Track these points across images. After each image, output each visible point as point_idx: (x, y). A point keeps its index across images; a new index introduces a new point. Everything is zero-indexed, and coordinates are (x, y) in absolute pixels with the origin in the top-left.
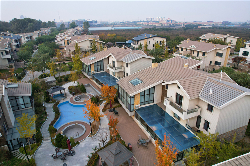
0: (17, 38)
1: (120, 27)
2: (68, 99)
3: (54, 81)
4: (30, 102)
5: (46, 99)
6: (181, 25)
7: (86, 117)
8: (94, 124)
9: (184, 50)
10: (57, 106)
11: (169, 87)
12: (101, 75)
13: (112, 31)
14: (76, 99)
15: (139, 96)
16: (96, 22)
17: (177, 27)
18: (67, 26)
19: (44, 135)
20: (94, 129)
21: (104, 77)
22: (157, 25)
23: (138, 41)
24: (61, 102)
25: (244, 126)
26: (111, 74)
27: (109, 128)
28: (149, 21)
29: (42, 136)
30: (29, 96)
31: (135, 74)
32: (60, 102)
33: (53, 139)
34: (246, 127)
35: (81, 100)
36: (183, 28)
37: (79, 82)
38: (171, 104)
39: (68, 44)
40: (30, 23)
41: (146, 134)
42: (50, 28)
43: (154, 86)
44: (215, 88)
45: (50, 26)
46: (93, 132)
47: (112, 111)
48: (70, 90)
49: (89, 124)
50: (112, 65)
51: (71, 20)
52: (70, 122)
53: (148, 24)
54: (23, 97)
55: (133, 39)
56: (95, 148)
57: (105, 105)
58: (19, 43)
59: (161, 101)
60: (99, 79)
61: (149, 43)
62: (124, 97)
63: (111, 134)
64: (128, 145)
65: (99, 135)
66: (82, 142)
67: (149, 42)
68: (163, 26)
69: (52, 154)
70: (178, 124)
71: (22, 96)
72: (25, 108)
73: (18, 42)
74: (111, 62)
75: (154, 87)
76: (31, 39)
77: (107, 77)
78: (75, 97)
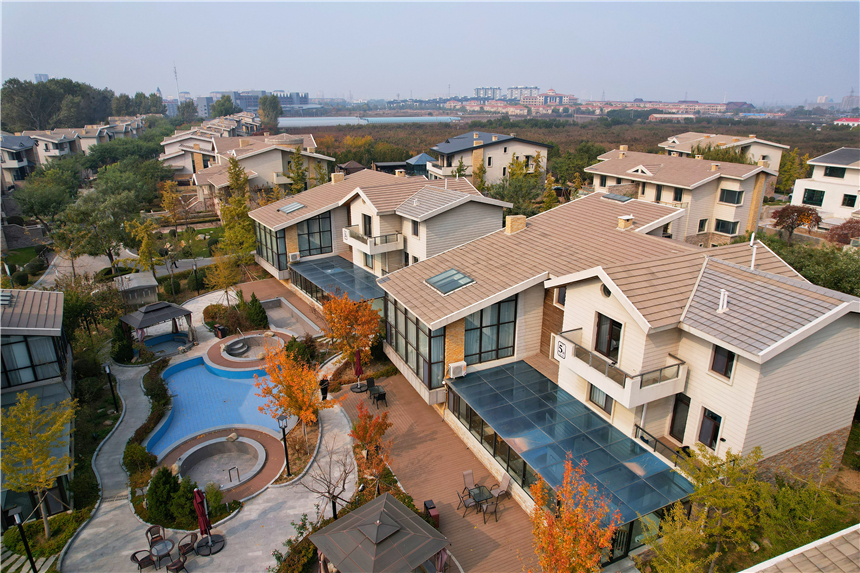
0: (22, 145)
1: (388, 115)
2: (201, 351)
3: (152, 288)
4: (53, 357)
5: (116, 349)
6: (593, 112)
7: (268, 412)
8: (298, 434)
9: (610, 183)
10: (158, 373)
11: (570, 294)
12: (323, 268)
13: (360, 127)
14: (230, 350)
15: (461, 330)
16: (305, 99)
17: (579, 119)
18: (202, 113)
19: (106, 481)
20: (296, 454)
21: (333, 275)
22: (512, 111)
23: (450, 157)
24: (175, 360)
25: (839, 431)
26: (358, 261)
27: (354, 448)
28: (485, 99)
29: (98, 485)
30: (53, 337)
31: (444, 256)
32: (171, 362)
33: (139, 493)
34: (847, 434)
35: (249, 353)
36: (602, 120)
37: (241, 291)
38: (580, 353)
39: (206, 166)
40: (70, 97)
41: (488, 467)
42: (144, 116)
43: (517, 295)
44: (734, 290)
45: (141, 109)
46: (295, 464)
47: (363, 389)
48: (210, 320)
49: (279, 436)
50: (361, 231)
51: (218, 93)
52: (207, 430)
53: (482, 108)
54: (29, 339)
55: (435, 148)
56: (300, 523)
57: (338, 369)
58: (29, 161)
59: (538, 351)
60: (313, 279)
61: (489, 164)
62: (406, 338)
63: (359, 471)
64: (426, 508)
65: (315, 472)
66: (249, 502)
67: (490, 158)
68: (534, 114)
69: (132, 552)
70: (604, 428)
71: (26, 337)
72: (37, 380)
73: (25, 160)
74: (357, 220)
75: (515, 299)
76: (71, 149)
77: (343, 273)
78: (229, 343)
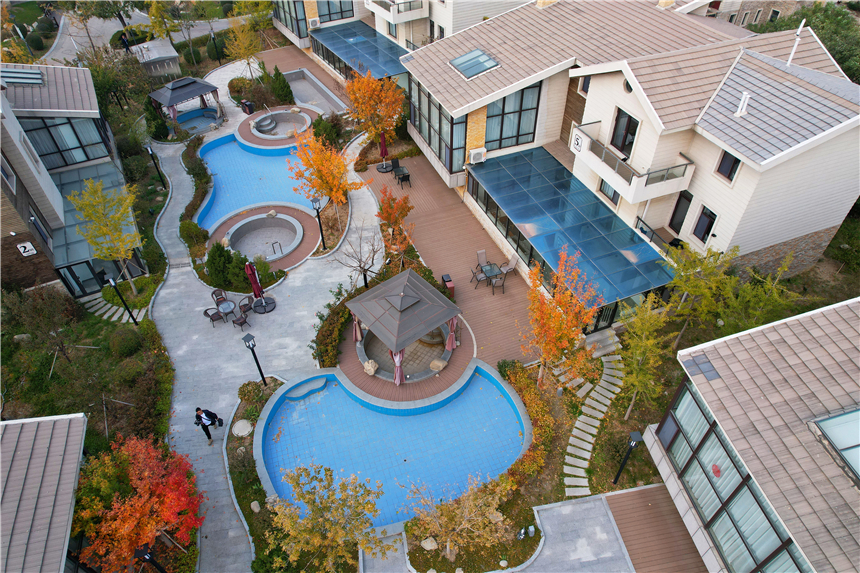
2: (232, 128)
3: (173, 59)
4: (99, 139)
5: (153, 129)
7: (302, 192)
8: (330, 212)
10: (195, 151)
11: (593, 84)
12: (345, 36)
14: (259, 127)
15: (483, 117)
19: (169, 251)
20: (330, 230)
21: (356, 44)
24: (210, 138)
25: (827, 230)
26: (381, 29)
27: (381, 226)
29: (164, 254)
30: (93, 119)
31: (470, 33)
32: (205, 140)
33: (198, 262)
34: (835, 232)
35: (277, 130)
37: (263, 63)
38: (596, 147)
41: (501, 246)
43: (541, 82)
44: (759, 91)
46: (329, 239)
47: (388, 169)
48: (236, 95)
49: (314, 214)
52: (248, 207)
54: (72, 121)
56: (337, 290)
57: (364, 148)
59: (558, 137)
60: (336, 49)
62: (429, 121)
63: (386, 246)
64: (444, 281)
65: (347, 248)
66: (293, 271)
69: (204, 309)
70: (609, 217)
71: (68, 118)
72: (89, 159)
75: (539, 85)
77: (364, 43)
78: (257, 120)
